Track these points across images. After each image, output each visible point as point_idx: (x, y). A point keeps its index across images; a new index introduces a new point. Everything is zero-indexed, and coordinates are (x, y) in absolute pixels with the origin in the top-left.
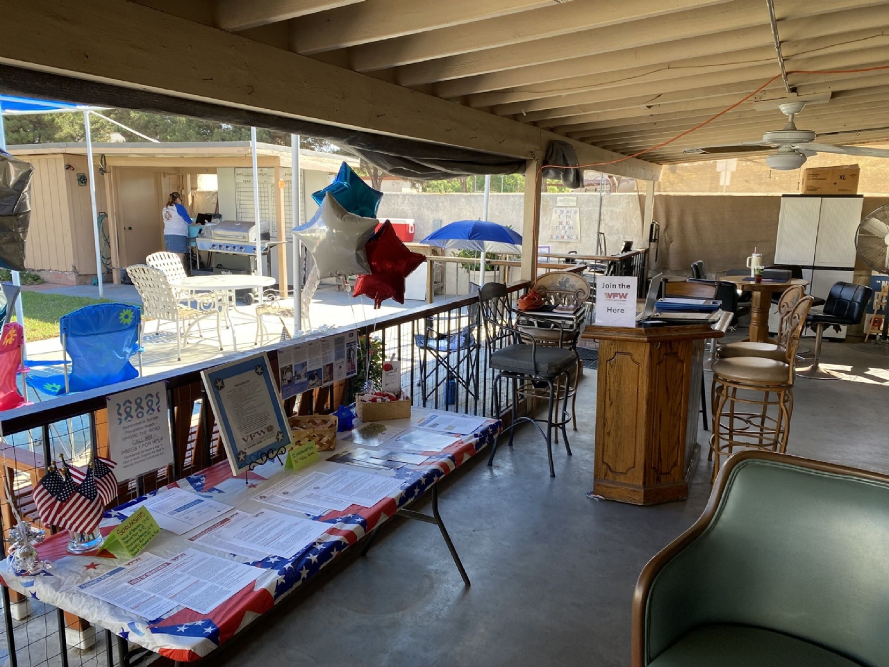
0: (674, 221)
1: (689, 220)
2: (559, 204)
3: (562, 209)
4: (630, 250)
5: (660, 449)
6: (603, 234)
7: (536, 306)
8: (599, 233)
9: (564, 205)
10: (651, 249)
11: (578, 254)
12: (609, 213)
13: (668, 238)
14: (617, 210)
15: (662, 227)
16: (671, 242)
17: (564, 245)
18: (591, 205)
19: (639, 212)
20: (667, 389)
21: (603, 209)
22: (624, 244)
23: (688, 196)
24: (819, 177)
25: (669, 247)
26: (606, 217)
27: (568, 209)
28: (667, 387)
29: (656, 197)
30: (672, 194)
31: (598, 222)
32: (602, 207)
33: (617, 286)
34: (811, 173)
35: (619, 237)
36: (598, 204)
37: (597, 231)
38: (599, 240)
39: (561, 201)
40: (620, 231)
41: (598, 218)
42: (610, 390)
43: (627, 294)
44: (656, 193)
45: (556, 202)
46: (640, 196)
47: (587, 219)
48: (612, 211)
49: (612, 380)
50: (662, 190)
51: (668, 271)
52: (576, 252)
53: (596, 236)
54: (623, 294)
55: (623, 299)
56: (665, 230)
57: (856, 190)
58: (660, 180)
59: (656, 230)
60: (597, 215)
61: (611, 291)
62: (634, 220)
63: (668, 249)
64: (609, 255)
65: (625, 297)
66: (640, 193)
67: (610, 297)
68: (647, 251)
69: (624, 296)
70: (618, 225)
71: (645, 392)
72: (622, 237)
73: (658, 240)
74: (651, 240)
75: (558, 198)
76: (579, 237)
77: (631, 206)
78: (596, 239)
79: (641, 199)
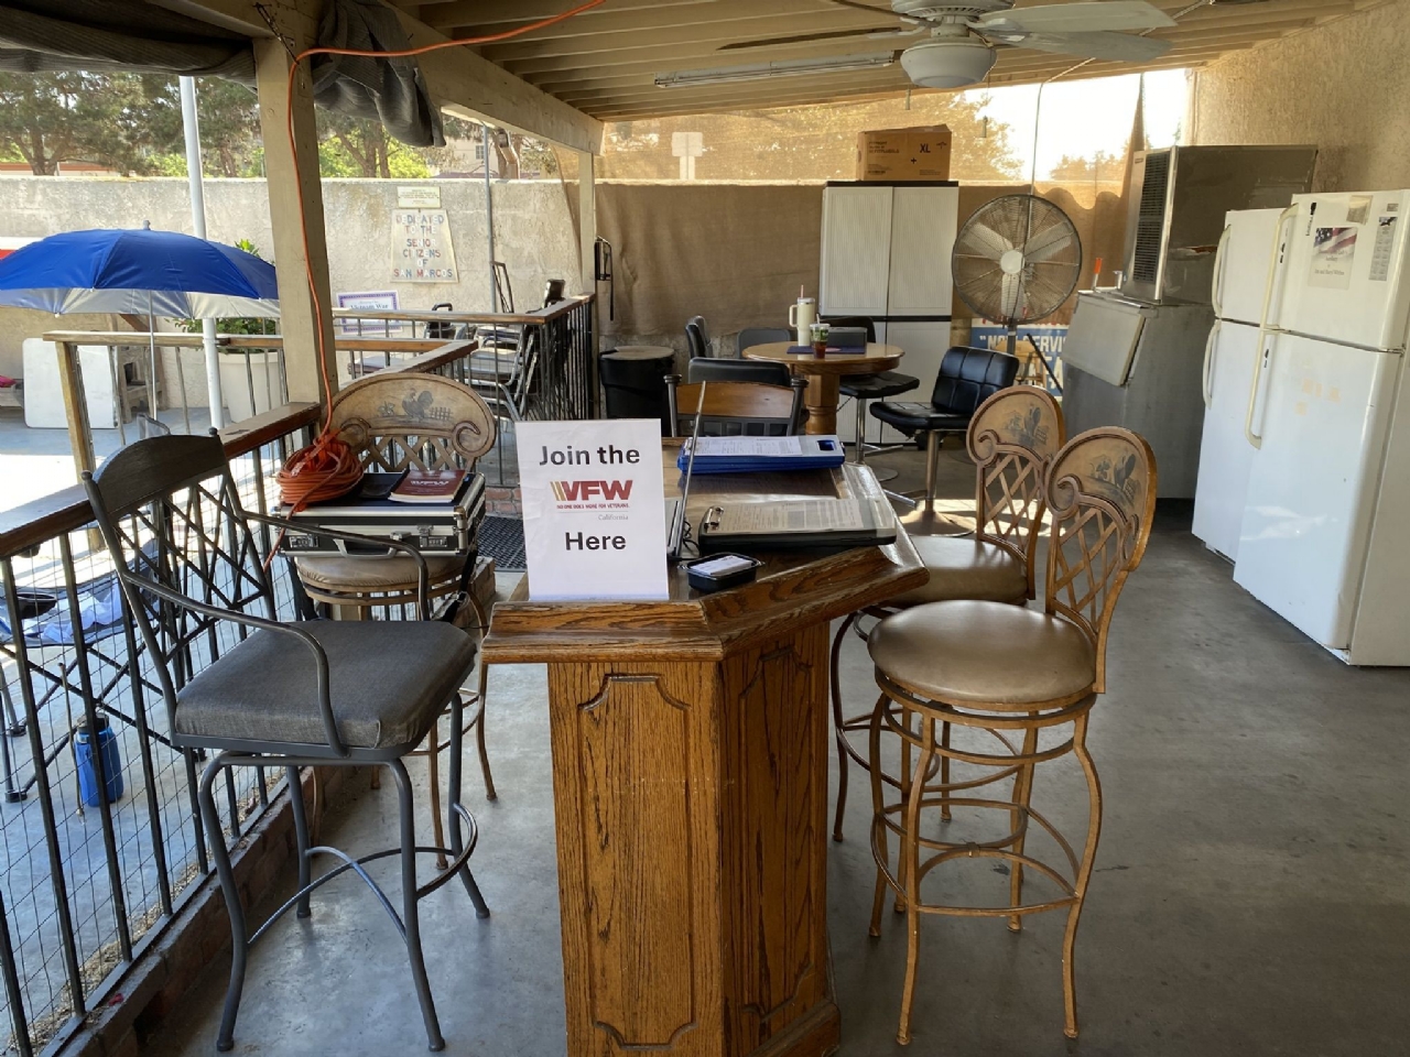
0: (637, 237)
1: (664, 234)
2: (403, 202)
3: (411, 212)
4: (562, 299)
5: (762, 946)
6: (503, 265)
7: (337, 487)
8: (494, 264)
9: (415, 205)
10: (600, 295)
11: (455, 310)
12: (510, 222)
13: (628, 272)
14: (525, 214)
15: (616, 250)
16: (635, 279)
17: (424, 290)
18: (471, 204)
19: (568, 220)
20: (773, 764)
21: (497, 213)
22: (549, 285)
23: (658, 186)
24: (887, 147)
25: (631, 289)
26: (504, 230)
27: (424, 212)
28: (772, 757)
29: (597, 187)
30: (626, 181)
31: (488, 241)
32: (494, 210)
33: (595, 457)
34: (873, 139)
35: (535, 271)
36: (485, 204)
37: (488, 259)
38: (495, 278)
39: (407, 196)
40: (536, 258)
41: (487, 233)
42: (597, 799)
43: (629, 484)
44: (598, 181)
45: (397, 198)
46: (567, 187)
47: (465, 235)
48: (514, 218)
49: (601, 764)
50: (608, 174)
51: (635, 338)
52: (449, 306)
53: (488, 268)
54: (616, 484)
55: (617, 498)
56: (622, 254)
57: (947, 174)
58: (602, 153)
59: (606, 255)
60: (486, 227)
61: (573, 473)
62: (559, 236)
63: (629, 293)
64: (520, 310)
65: (624, 495)
66: (566, 181)
67: (572, 496)
68: (593, 299)
69: (620, 490)
70: (530, 246)
71: (712, 791)
72: (540, 270)
73: (611, 275)
74: (597, 276)
75: (401, 190)
76: (455, 272)
77: (552, 207)
78: (489, 275)
79: (570, 193)
